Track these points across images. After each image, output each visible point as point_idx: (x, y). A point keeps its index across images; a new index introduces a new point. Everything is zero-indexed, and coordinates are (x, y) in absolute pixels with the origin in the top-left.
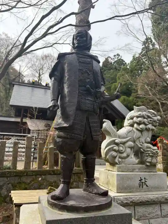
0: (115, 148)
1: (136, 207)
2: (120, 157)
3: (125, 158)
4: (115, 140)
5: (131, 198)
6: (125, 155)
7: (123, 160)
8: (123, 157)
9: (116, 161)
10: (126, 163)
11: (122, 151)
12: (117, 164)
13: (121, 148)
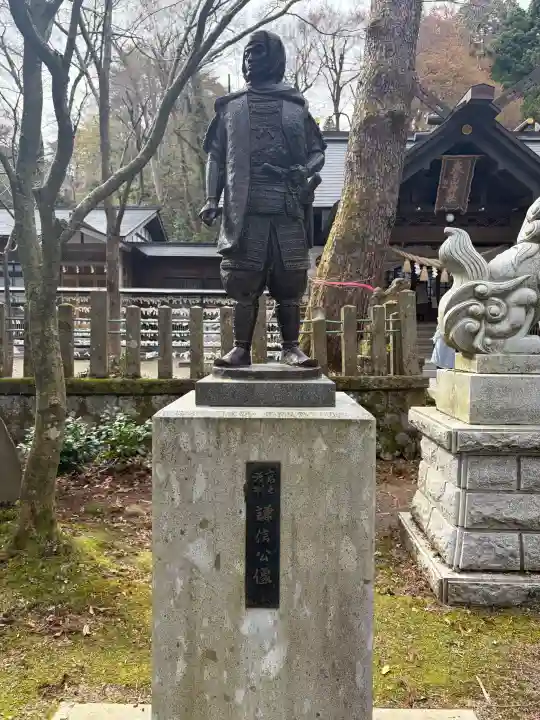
0: (472, 308)
1: (524, 461)
2: (488, 334)
3: (505, 336)
4: (477, 285)
5: (507, 436)
6: (504, 326)
7: (500, 342)
8: (499, 333)
9: (477, 343)
10: (507, 348)
11: (494, 315)
12: (478, 351)
13: (494, 309)
